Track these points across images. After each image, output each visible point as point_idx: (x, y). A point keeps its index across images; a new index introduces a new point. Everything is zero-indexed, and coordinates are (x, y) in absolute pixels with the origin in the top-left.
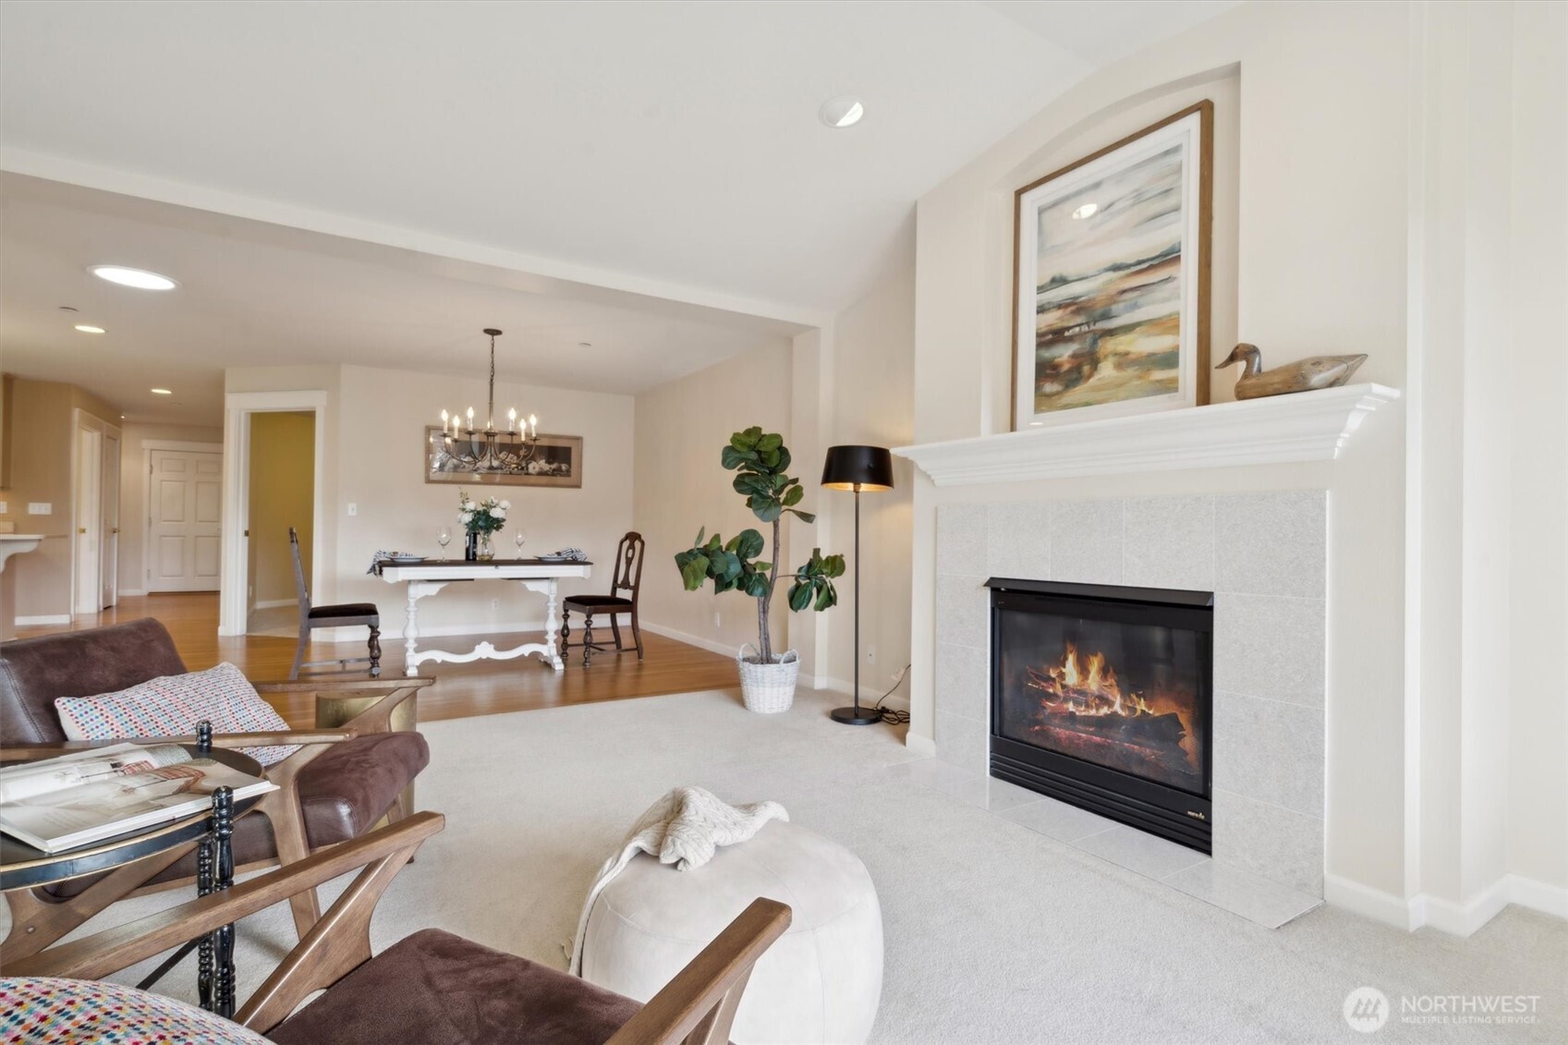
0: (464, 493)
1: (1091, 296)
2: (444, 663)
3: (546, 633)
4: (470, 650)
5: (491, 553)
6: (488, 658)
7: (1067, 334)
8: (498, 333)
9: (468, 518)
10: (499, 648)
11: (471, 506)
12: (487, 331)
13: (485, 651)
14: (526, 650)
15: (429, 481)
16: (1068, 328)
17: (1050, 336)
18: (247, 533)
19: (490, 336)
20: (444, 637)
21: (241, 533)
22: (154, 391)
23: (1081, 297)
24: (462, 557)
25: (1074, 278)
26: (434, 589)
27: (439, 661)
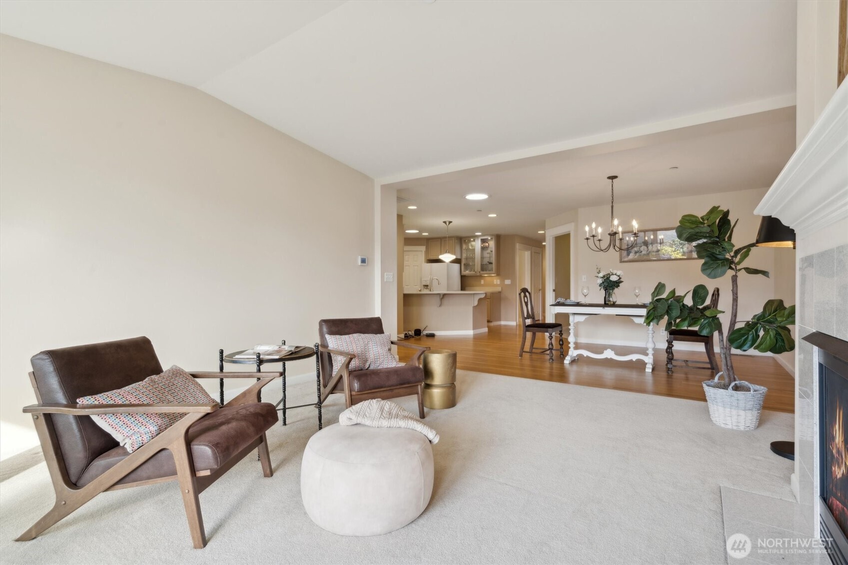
0: (599, 268)
2: (588, 357)
3: (647, 349)
4: (602, 353)
5: (614, 300)
6: (611, 358)
8: (616, 177)
9: (600, 281)
10: (617, 354)
11: (601, 275)
12: (609, 178)
13: (609, 354)
14: (634, 357)
15: (621, 262)
18: (554, 290)
19: (611, 180)
20: (631, 347)
21: (552, 290)
22: (539, 232)
24: (603, 302)
26: (582, 318)
27: (585, 356)
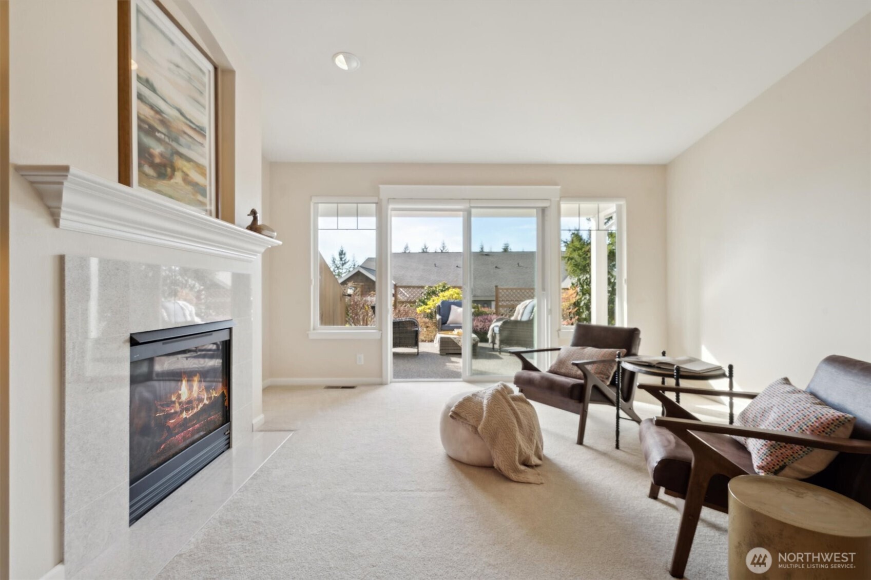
1: (170, 119)
7: (157, 134)
16: (159, 132)
17: (146, 126)
23: (165, 114)
25: (159, 94)
